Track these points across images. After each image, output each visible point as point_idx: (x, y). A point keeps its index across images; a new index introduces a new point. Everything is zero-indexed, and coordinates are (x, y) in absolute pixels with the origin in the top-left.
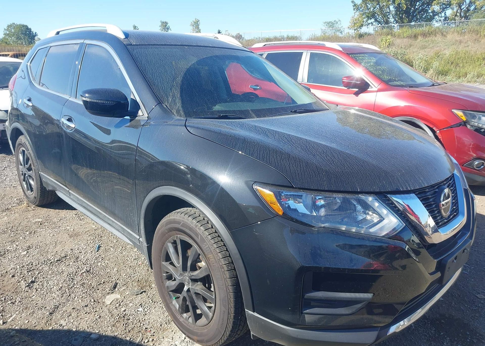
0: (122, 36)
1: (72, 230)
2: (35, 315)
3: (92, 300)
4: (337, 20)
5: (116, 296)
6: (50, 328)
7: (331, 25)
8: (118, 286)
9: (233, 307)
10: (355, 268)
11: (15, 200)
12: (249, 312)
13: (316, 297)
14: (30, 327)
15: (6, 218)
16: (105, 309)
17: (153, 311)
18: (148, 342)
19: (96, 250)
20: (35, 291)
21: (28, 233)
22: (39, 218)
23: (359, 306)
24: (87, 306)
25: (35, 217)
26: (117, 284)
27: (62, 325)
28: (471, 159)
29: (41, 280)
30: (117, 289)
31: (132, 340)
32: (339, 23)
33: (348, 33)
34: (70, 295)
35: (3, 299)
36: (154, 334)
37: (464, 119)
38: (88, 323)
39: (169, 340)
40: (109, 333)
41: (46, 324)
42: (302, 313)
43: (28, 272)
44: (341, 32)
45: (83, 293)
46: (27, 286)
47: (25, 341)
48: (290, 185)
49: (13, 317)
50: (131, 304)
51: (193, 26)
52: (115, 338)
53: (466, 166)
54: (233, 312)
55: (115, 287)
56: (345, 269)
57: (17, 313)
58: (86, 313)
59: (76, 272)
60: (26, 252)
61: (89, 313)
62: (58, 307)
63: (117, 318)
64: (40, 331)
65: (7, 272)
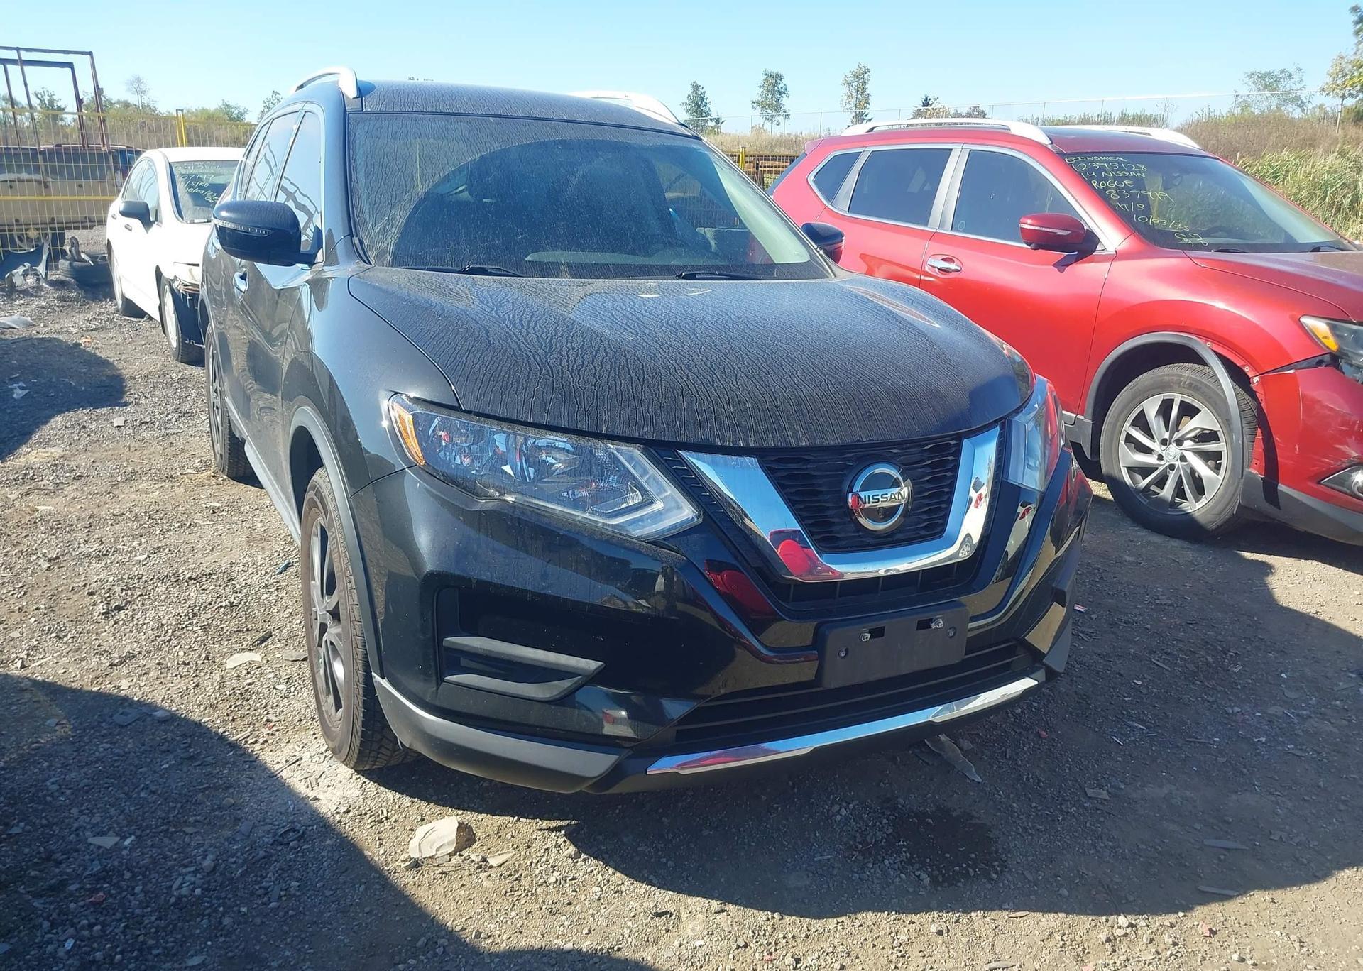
0: (351, 92)
1: (263, 530)
2: (84, 663)
3: (204, 656)
4: (1291, 69)
5: (256, 657)
6: (95, 689)
7: (1268, 81)
8: (270, 641)
9: (360, 666)
10: (549, 592)
11: (197, 461)
12: (377, 678)
13: (466, 646)
14: (62, 681)
15: (157, 493)
16: (217, 677)
17: (305, 694)
18: (255, 742)
19: (279, 571)
20: (112, 622)
21: (177, 525)
22: (218, 502)
23: (566, 684)
24: (188, 664)
25: (213, 498)
26: (271, 636)
27: (119, 687)
28: (1344, 466)
29: (135, 607)
30: (263, 645)
31: (227, 733)
32: (1296, 77)
33: (1321, 107)
34: (169, 641)
35: (46, 628)
36: (277, 733)
37: (1332, 344)
38: (169, 692)
39: (297, 748)
40: (195, 717)
41: (92, 681)
42: (443, 681)
43: (122, 590)
44: (1301, 106)
45: (195, 641)
46: (103, 614)
47: (38, 702)
48: (456, 404)
49: (45, 660)
50: (271, 675)
51: (850, 85)
52: (199, 725)
53: (1327, 484)
54: (361, 680)
55: (263, 640)
56: (527, 591)
57: (55, 655)
58: (176, 676)
59: (210, 604)
60: (146, 556)
61: (181, 677)
62: (134, 656)
63: (228, 693)
64: (74, 691)
65: (85, 585)
